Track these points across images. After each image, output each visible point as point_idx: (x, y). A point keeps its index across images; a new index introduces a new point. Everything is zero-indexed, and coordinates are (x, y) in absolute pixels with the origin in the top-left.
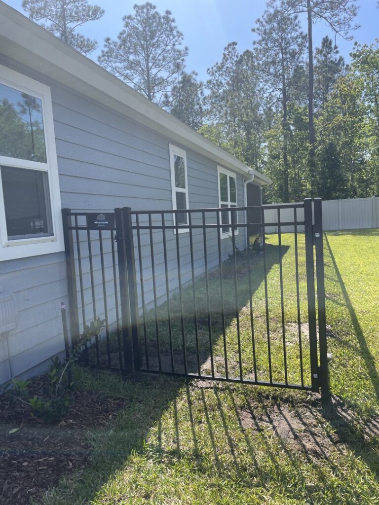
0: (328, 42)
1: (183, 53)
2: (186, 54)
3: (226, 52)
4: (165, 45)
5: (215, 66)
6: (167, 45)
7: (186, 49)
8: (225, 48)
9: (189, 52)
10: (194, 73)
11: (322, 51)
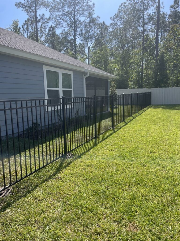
0: (177, 1)
1: (91, 6)
2: (94, 7)
3: (120, 8)
4: (83, 3)
5: (115, 16)
6: (84, 3)
7: (94, 4)
8: (120, 6)
9: (95, 5)
10: (98, 17)
11: (174, 6)
